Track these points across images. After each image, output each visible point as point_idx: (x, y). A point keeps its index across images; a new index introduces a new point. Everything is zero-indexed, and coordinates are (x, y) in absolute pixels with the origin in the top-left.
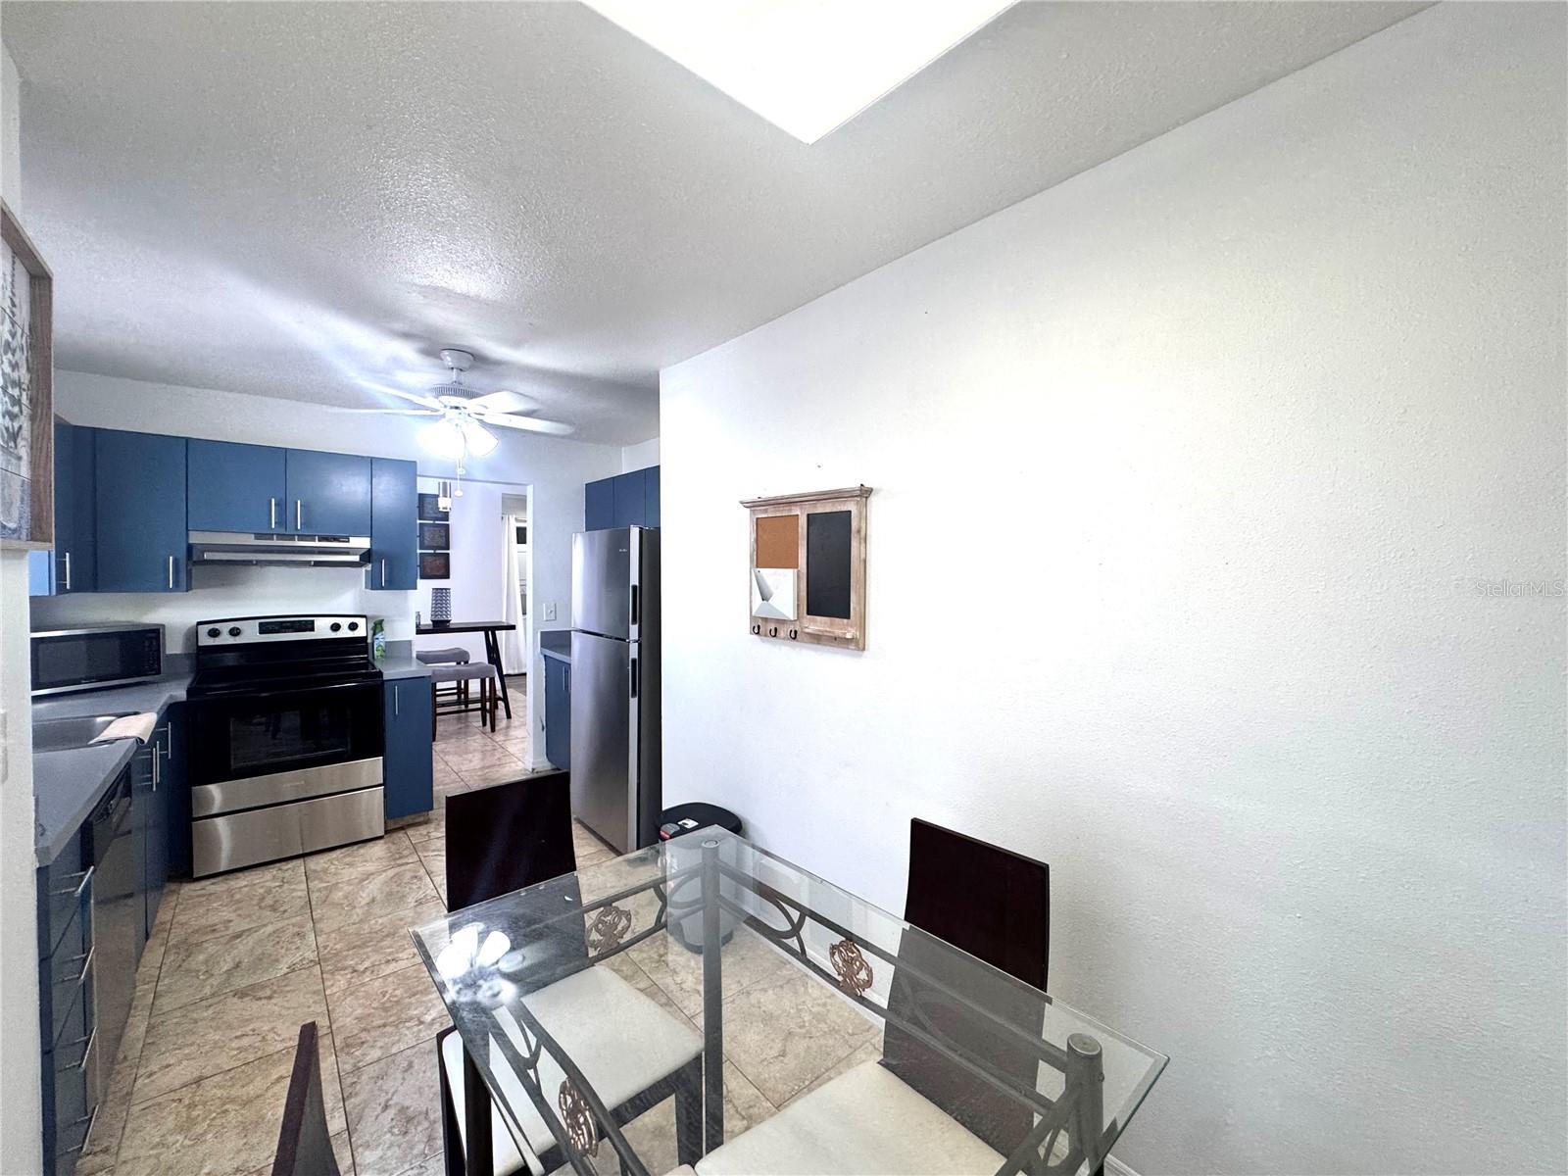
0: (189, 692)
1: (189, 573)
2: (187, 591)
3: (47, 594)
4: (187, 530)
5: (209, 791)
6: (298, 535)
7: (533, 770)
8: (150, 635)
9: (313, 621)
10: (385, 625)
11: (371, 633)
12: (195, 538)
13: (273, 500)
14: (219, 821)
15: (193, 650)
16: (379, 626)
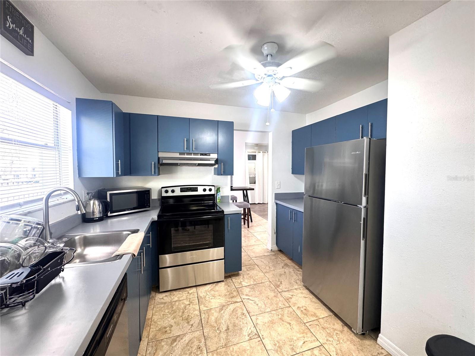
0: (159, 216)
1: (159, 168)
2: (158, 175)
3: (113, 176)
4: (158, 152)
5: (166, 257)
6: (193, 153)
7: (271, 250)
8: (147, 192)
9: (197, 188)
10: (220, 189)
11: (216, 192)
12: (161, 155)
13: (185, 139)
14: (169, 269)
15: (160, 198)
16: (218, 190)
